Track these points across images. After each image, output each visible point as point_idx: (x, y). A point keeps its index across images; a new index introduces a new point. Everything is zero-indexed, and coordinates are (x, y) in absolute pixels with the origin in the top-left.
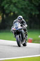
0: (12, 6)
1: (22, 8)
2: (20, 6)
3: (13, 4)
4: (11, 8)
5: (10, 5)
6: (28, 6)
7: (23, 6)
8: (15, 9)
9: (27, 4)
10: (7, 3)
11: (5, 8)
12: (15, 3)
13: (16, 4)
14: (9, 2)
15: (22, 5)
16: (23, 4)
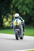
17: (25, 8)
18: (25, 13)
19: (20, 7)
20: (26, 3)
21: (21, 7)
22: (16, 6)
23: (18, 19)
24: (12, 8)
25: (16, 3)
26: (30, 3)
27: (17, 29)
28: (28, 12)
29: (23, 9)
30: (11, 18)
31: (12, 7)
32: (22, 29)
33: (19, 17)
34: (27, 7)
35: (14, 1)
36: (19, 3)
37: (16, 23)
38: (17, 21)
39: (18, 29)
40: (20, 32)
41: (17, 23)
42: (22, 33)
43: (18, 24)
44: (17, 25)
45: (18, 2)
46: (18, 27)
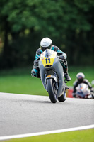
0: (26, 13)
1: (50, 19)
2: (45, 14)
3: (28, 9)
4: (24, 19)
5: (21, 12)
6: (65, 13)
7: (53, 14)
8: (33, 20)
9: (63, 7)
10: (15, 8)
11: (9, 19)
12: (34, 7)
13: (37, 10)
14: (19, 6)
15: (49, 12)
16: (52, 8)
17: (27, 18)
18: (27, 32)
19: (13, 15)
21: (18, 14)
27: (51, 76)
28: (37, 28)
32: (63, 75)
33: (52, 46)
36: (10, 4)
37: (46, 60)
38: (47, 56)
39: (53, 75)
40: (58, 83)
42: (64, 85)
44: (48, 66)
46: (52, 69)
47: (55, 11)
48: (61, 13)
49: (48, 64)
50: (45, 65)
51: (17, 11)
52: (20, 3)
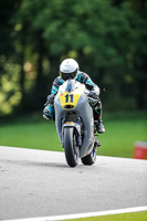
0: (72, 26)
1: (110, 36)
2: (101, 28)
3: (75, 19)
5: (64, 25)
6: (133, 26)
7: (114, 28)
9: (129, 19)
10: (54, 17)
11: (46, 35)
12: (85, 16)
13: (89, 22)
14: (61, 15)
15: (108, 24)
16: (113, 19)
17: (73, 34)
18: (73, 55)
19: (52, 28)
20: (79, 10)
21: (59, 28)
22: (37, 23)
23: (73, 81)
24: (19, 33)
25: (34, 11)
26: (97, 11)
27: (72, 124)
29: (68, 36)
30: (15, 77)
31: (18, 27)
32: (92, 124)
33: (79, 72)
34: (84, 27)
35: (25, 5)
36: (47, 12)
37: (67, 96)
38: (70, 91)
39: (76, 121)
40: (83, 135)
41: (72, 96)
42: (92, 138)
43: (74, 104)
44: (68, 107)
45: (43, 6)
46: (74, 113)
47: (118, 23)
48: (127, 27)
49: (69, 103)
50: (63, 104)
51: (58, 23)
52: (62, 11)
